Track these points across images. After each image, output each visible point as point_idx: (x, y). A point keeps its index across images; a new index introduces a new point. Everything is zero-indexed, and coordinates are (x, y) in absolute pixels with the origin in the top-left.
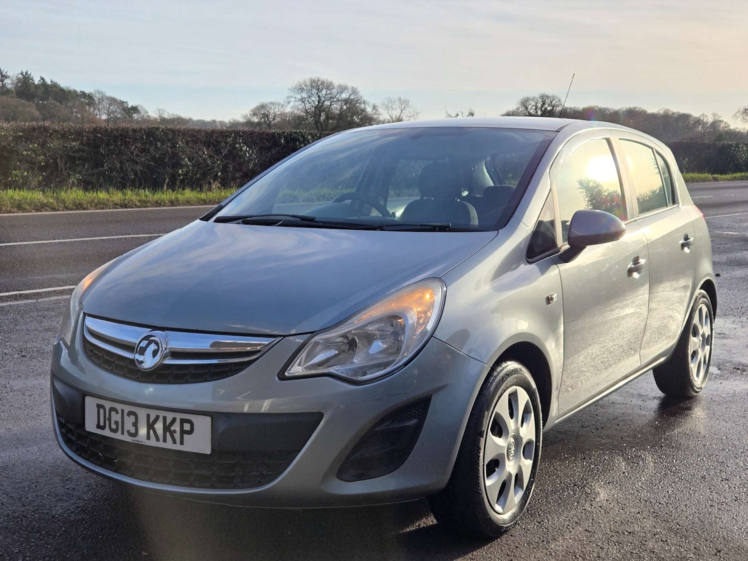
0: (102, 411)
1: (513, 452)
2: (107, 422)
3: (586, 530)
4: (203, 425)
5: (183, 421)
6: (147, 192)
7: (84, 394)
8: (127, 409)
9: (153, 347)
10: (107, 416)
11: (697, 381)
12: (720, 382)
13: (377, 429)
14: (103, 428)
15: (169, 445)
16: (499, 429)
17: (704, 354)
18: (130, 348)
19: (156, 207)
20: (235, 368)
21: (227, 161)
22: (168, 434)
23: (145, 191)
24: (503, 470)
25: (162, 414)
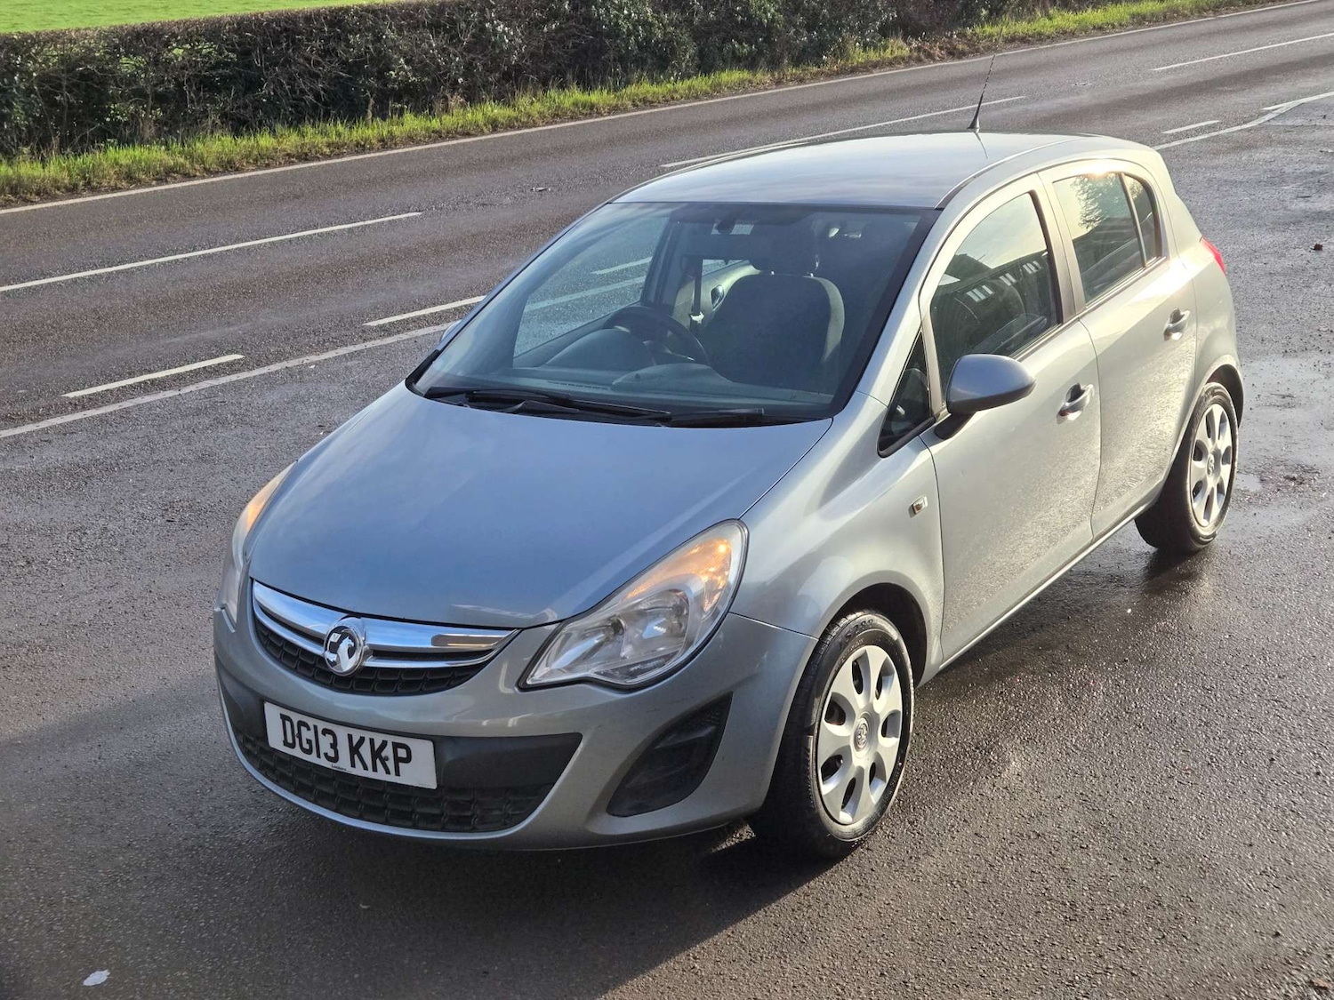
0: (288, 723)
1: (863, 736)
2: (297, 740)
3: (976, 834)
4: (423, 752)
5: (396, 746)
6: (340, 128)
7: (262, 700)
8: (321, 725)
9: (346, 643)
10: (296, 732)
11: (1204, 527)
12: (1253, 512)
13: (658, 747)
14: (292, 746)
15: (380, 775)
16: (838, 713)
17: (1218, 481)
18: (317, 639)
19: (357, 153)
20: (460, 675)
21: (471, 55)
22: (378, 761)
23: (335, 125)
24: (848, 768)
25: (368, 735)
